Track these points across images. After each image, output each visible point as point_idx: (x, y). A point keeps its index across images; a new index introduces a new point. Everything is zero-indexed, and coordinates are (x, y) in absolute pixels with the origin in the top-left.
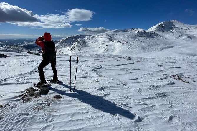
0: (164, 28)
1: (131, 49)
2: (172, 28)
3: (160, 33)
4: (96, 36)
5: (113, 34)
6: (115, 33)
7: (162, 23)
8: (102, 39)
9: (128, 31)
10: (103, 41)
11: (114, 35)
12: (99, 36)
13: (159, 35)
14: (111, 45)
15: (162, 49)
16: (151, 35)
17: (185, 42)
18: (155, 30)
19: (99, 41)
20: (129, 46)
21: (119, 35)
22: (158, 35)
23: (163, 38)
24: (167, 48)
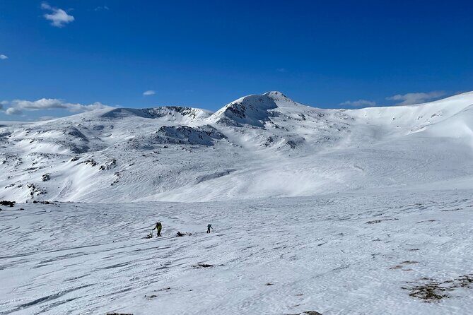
0: (244, 116)
1: (118, 187)
2: (266, 117)
3: (228, 130)
4: (18, 133)
5: (98, 123)
6: (107, 122)
7: (240, 100)
8: (40, 147)
9: (160, 116)
10: (46, 156)
11: (101, 127)
12: (34, 135)
13: (226, 138)
14: (61, 175)
15: (202, 180)
16: (203, 138)
17: (279, 154)
18: (218, 122)
19: (26, 158)
20: (115, 177)
21: (124, 129)
22: (223, 136)
23: (235, 144)
24: (214, 178)
